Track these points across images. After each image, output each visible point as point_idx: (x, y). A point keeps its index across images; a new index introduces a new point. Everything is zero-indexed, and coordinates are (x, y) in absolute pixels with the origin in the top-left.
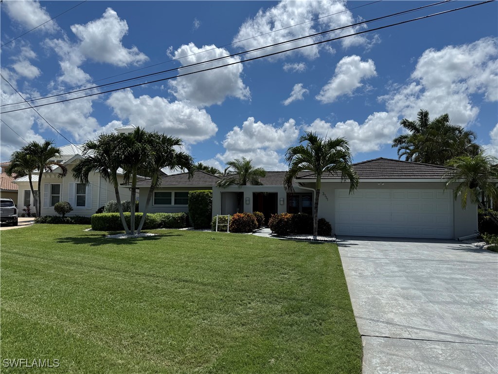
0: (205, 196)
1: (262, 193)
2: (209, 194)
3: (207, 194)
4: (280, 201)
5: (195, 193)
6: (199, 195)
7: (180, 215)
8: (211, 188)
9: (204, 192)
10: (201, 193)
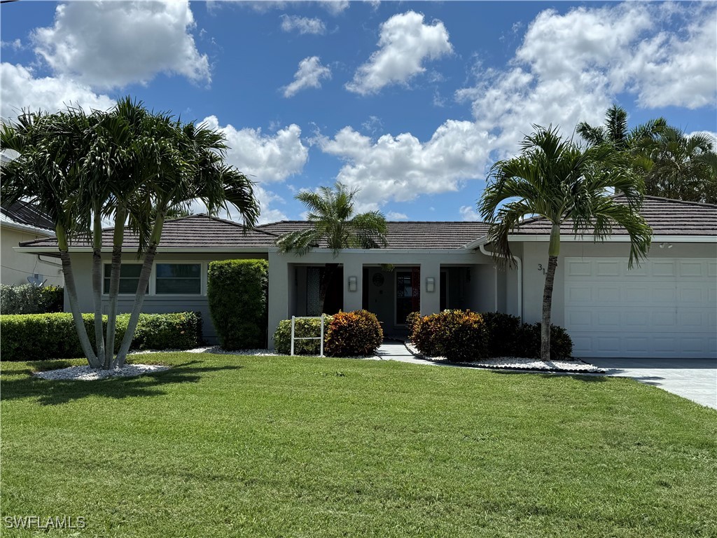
0: (253, 272)
1: (385, 265)
2: (262, 269)
3: (257, 269)
4: (427, 283)
5: (229, 265)
6: (238, 272)
7: (183, 317)
8: (265, 255)
9: (251, 264)
10: (242, 265)
